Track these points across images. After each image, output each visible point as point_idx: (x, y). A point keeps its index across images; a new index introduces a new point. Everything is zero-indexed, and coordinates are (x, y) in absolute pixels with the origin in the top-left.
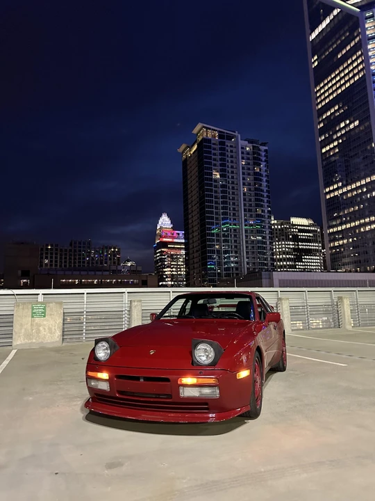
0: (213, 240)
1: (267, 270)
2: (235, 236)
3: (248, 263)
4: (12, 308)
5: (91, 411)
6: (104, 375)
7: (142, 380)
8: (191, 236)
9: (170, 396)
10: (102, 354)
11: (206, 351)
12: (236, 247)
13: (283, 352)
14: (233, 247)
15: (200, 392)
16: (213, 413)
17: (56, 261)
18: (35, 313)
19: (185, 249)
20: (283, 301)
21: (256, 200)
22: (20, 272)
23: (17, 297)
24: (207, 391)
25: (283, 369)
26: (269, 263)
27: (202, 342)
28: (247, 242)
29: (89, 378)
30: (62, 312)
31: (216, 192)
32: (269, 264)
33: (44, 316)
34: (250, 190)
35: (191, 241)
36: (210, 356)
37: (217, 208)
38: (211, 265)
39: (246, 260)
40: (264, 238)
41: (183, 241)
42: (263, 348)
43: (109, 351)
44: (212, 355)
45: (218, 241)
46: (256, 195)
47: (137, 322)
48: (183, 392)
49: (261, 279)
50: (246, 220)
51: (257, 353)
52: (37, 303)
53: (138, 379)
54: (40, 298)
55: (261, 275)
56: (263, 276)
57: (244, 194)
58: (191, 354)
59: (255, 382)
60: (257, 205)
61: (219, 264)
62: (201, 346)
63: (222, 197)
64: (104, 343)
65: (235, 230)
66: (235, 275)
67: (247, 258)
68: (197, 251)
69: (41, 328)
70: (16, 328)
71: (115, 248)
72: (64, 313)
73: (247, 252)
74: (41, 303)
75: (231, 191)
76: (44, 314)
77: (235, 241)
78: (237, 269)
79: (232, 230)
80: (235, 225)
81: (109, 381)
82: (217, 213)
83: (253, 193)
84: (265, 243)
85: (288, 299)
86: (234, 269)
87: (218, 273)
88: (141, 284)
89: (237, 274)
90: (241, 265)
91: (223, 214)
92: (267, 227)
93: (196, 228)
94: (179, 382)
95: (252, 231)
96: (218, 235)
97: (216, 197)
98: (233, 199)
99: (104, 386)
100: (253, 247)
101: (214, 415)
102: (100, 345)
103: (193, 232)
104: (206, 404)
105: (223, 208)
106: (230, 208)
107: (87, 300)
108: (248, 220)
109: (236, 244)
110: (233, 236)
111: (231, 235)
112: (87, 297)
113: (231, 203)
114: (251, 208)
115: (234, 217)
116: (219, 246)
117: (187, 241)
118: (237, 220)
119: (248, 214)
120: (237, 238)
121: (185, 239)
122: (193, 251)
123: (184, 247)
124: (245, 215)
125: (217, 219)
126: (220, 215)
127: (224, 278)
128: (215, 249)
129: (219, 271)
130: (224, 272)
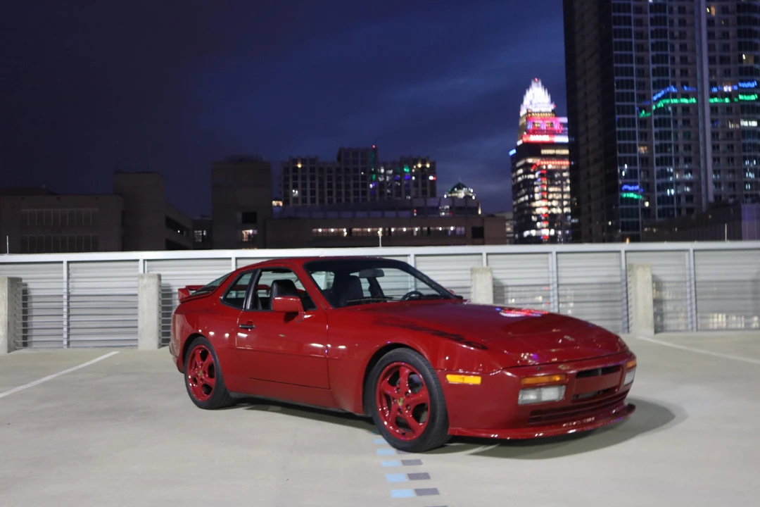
0: (632, 136)
2: (686, 122)
3: (717, 184)
8: (582, 128)
12: (688, 147)
14: (681, 148)
17: (313, 193)
19: (570, 157)
21: (740, 33)
22: (239, 216)
28: (714, 135)
31: (639, 22)
34: (724, 10)
35: (582, 140)
37: (641, 60)
38: (627, 191)
39: (712, 177)
41: (565, 139)
45: (644, 136)
46: (739, 21)
49: (740, 219)
50: (712, 84)
55: (739, 210)
56: (745, 215)
57: (711, 22)
60: (742, 47)
61: (647, 189)
63: (654, 34)
65: (686, 108)
66: (684, 213)
67: (715, 172)
68: (596, 161)
71: (424, 162)
73: (715, 159)
75: (676, 18)
77: (687, 135)
78: (689, 198)
79: (679, 110)
80: (687, 96)
82: (641, 73)
83: (732, 18)
86: (683, 200)
87: (646, 210)
88: (470, 235)
89: (690, 211)
90: (699, 190)
91: (655, 72)
93: (592, 110)
95: (728, 109)
96: (643, 122)
97: (640, 35)
98: (682, 35)
100: (731, 147)
103: (586, 118)
105: (656, 60)
106: (673, 59)
107: (68, 274)
108: (718, 83)
109: (687, 142)
110: (680, 123)
111: (676, 122)
112: (68, 269)
113: (677, 47)
114: (726, 54)
115: (684, 79)
116: (646, 148)
117: (573, 139)
118: (690, 84)
119: (719, 69)
120: (691, 127)
121: (570, 136)
122: (588, 162)
123: (566, 152)
124: (712, 72)
125: (642, 85)
126: (648, 76)
127: (657, 219)
128: (637, 155)
129: (647, 204)
130: (658, 207)
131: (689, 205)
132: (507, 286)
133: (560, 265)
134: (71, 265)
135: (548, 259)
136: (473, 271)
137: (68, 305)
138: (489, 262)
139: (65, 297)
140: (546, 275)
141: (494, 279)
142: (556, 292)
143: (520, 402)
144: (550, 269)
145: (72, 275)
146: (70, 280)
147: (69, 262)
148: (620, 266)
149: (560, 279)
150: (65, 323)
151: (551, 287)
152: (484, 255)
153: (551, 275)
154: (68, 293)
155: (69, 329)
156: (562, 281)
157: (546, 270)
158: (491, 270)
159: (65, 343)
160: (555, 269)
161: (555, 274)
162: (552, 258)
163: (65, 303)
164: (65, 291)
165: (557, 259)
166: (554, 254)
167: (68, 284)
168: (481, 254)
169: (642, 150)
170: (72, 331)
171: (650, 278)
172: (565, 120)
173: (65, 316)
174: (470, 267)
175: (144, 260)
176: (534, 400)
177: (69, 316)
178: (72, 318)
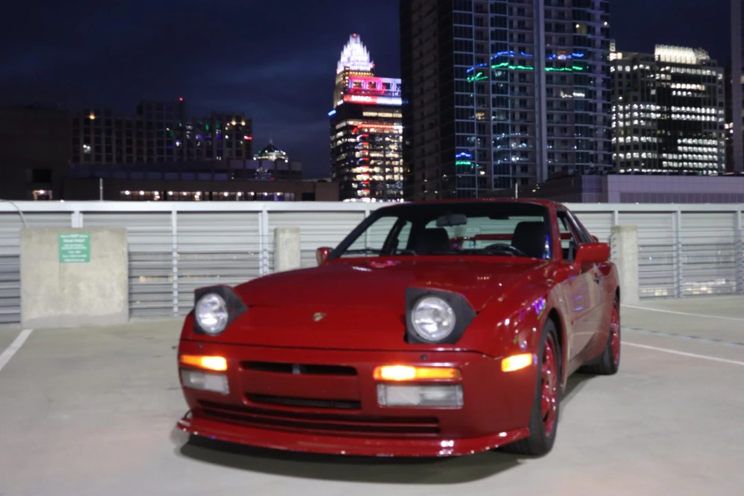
0: (470, 101)
1: (594, 171)
2: (523, 89)
3: (550, 155)
4: (15, 242)
5: (192, 436)
6: (217, 363)
7: (296, 372)
8: (416, 90)
9: (356, 404)
10: (211, 319)
11: (436, 314)
12: (523, 115)
13: (612, 332)
14: (517, 116)
15: (422, 395)
16: (448, 439)
17: (109, 149)
18: (66, 252)
19: (403, 121)
20: (624, 234)
22: (29, 173)
23: (25, 217)
24: (436, 394)
25: (611, 369)
26: (601, 153)
27: (429, 294)
28: (549, 104)
29: (184, 368)
30: (125, 250)
32: (601, 158)
33: (87, 260)
35: (417, 103)
36: (445, 324)
37: (480, 22)
38: (464, 158)
39: (547, 147)
40: (590, 94)
41: (399, 102)
42: (567, 318)
43: (224, 315)
44: (449, 322)
45: (481, 101)
47: (289, 262)
48: (386, 395)
49: (581, 192)
50: (549, 52)
51: (551, 324)
52: (71, 230)
53: (288, 368)
54: (77, 221)
55: (580, 181)
56: (585, 185)
58: (403, 321)
59: (543, 381)
60: (577, 16)
61: (483, 156)
62: (425, 304)
64: (215, 298)
65: (522, 75)
66: (519, 183)
67: (550, 142)
68: (432, 126)
69: (82, 286)
70: (28, 284)
71: (238, 120)
72: (130, 254)
73: (550, 130)
74: (79, 231)
76: (86, 256)
77: (523, 103)
78: (524, 168)
79: (516, 76)
80: (523, 63)
81: (229, 373)
82: (480, 35)
84: (592, 107)
85: (636, 228)
86: (518, 169)
87: (482, 179)
89: (525, 181)
90: (534, 160)
91: (495, 35)
92: (599, 68)
93: (428, 71)
94: (376, 376)
95: (563, 78)
96: (481, 87)
99: (219, 385)
100: (564, 117)
101: (451, 443)
102: (206, 300)
103: (422, 80)
104: (435, 420)
105: (495, 22)
106: (511, 23)
108: (553, 52)
109: (523, 110)
110: (517, 90)
111: (513, 89)
113: (515, 10)
114: (561, 22)
115: (521, 44)
116: (483, 114)
117: (407, 102)
118: (527, 50)
119: (555, 37)
120: (527, 95)
121: (403, 96)
122: (423, 127)
123: (400, 116)
124: (548, 40)
125: (480, 48)
126: (487, 39)
127: (494, 189)
128: (475, 121)
129: (483, 173)
130: (494, 176)
131: (525, 175)
172: (399, 81)
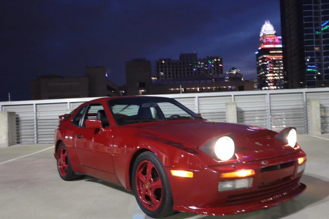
0: (312, 42)
8: (288, 40)
17: (169, 73)
19: (283, 54)
22: (138, 84)
35: (288, 46)
37: (316, 8)
38: (310, 68)
41: (281, 46)
45: (318, 43)
61: (319, 66)
68: (295, 55)
71: (217, 59)
82: (316, 14)
87: (319, 76)
93: (293, 32)
96: (317, 36)
103: (290, 36)
105: (323, 7)
107: (36, 110)
112: (36, 107)
116: (319, 48)
117: (284, 46)
121: (283, 44)
122: (291, 55)
123: (281, 52)
125: (316, 19)
126: (320, 15)
127: (324, 80)
128: (314, 51)
129: (319, 73)
130: (324, 74)
132: (244, 111)
133: (271, 100)
134: (38, 106)
135: (265, 97)
136: (227, 104)
137: (37, 124)
138: (235, 100)
139: (35, 120)
140: (264, 105)
141: (237, 108)
142: (269, 114)
143: (220, 190)
144: (267, 103)
145: (39, 110)
146: (38, 113)
147: (36, 104)
148: (303, 100)
149: (271, 107)
150: (35, 132)
151: (267, 111)
152: (233, 96)
153: (267, 105)
154: (36, 118)
155: (37, 135)
156: (273, 108)
157: (264, 103)
158: (235, 104)
159: (36, 141)
160: (269, 102)
161: (269, 105)
162: (267, 97)
163: (35, 123)
164: (35, 117)
165: (270, 97)
166: (268, 95)
167: (36, 114)
168: (231, 96)
169: (317, 49)
170: (39, 136)
171: (319, 106)
172: (280, 37)
173: (35, 129)
174: (225, 102)
175: (70, 103)
176: (230, 188)
177: (37, 129)
178: (39, 130)
